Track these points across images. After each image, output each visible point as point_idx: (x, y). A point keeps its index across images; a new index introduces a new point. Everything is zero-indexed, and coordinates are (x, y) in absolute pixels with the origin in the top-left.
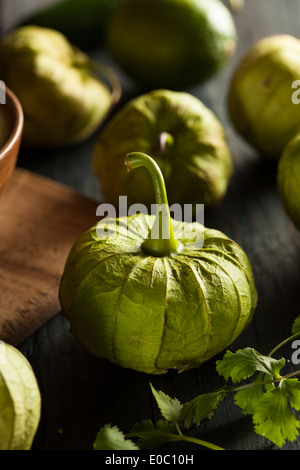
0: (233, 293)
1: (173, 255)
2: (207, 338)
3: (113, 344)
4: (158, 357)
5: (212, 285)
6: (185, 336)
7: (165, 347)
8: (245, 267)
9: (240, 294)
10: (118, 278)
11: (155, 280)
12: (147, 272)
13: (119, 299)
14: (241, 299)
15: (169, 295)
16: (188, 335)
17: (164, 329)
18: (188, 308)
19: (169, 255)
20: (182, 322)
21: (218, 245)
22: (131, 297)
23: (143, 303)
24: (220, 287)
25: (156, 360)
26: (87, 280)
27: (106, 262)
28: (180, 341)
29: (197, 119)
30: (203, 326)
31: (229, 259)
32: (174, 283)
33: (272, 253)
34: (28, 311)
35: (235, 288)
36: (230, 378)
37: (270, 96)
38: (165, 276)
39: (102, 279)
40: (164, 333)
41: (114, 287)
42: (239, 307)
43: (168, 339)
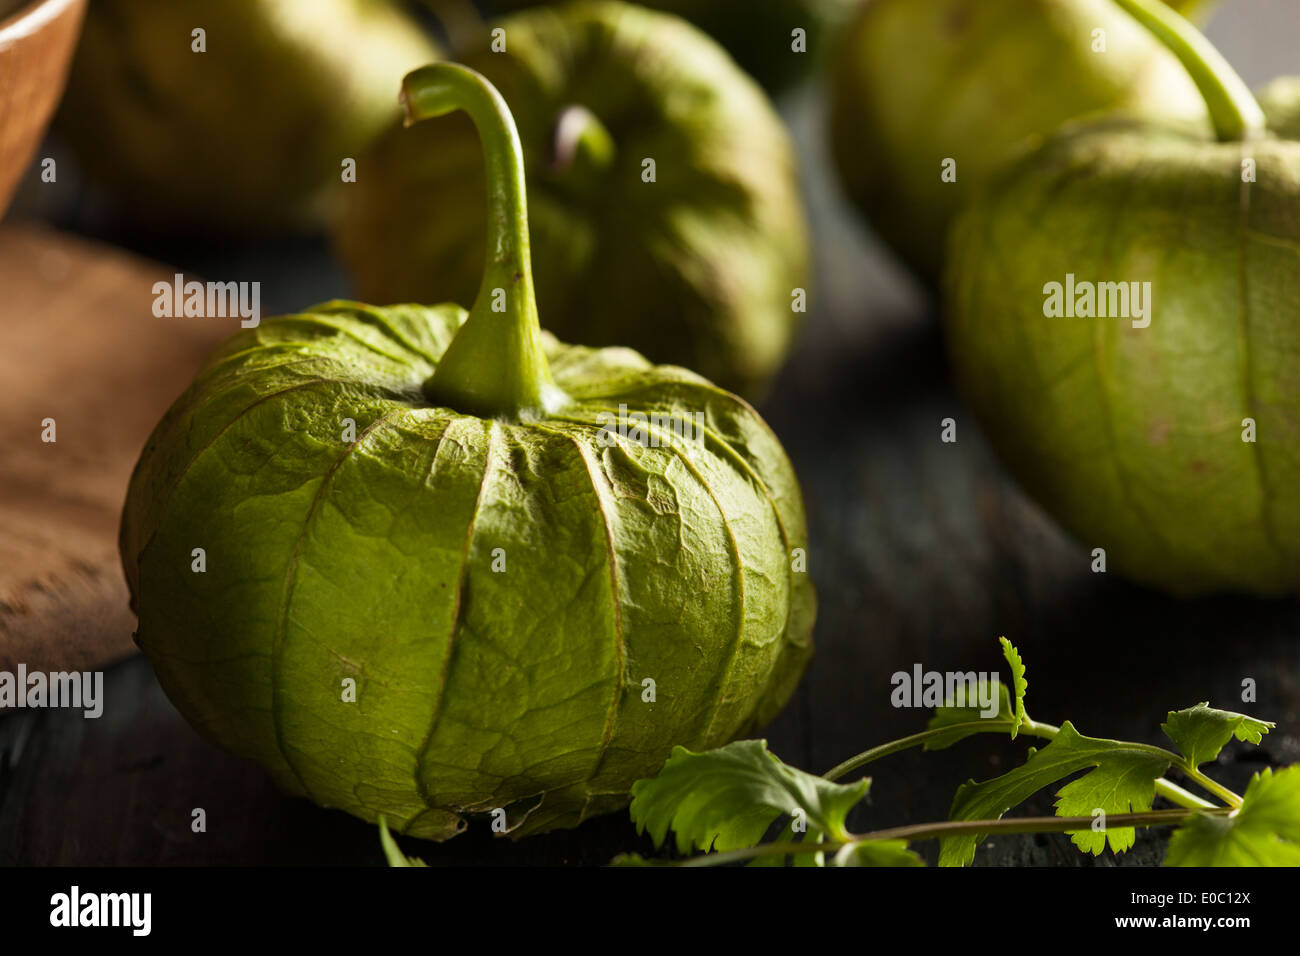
0: (718, 551)
1: (525, 416)
2: (610, 697)
3: (276, 683)
4: (429, 743)
5: (646, 510)
6: (530, 676)
7: (456, 706)
8: (778, 493)
9: (745, 562)
10: (317, 453)
11: (446, 465)
12: (423, 442)
13: (312, 515)
14: (746, 582)
15: (482, 519)
16: (541, 676)
17: (455, 635)
18: (548, 572)
19: (512, 416)
20: (521, 620)
21: (690, 408)
22: (350, 513)
23: (390, 535)
24: (672, 519)
25: (421, 755)
26: (208, 455)
27: (285, 404)
28: (512, 692)
29: (703, 96)
30: (597, 648)
31: (720, 452)
32: (509, 485)
33: (908, 556)
34: (24, 610)
35: (728, 539)
36: (671, 835)
37: (962, 64)
38: (482, 458)
39: (261, 455)
40: (456, 653)
41: (297, 479)
42: (735, 608)
43: (468, 676)
